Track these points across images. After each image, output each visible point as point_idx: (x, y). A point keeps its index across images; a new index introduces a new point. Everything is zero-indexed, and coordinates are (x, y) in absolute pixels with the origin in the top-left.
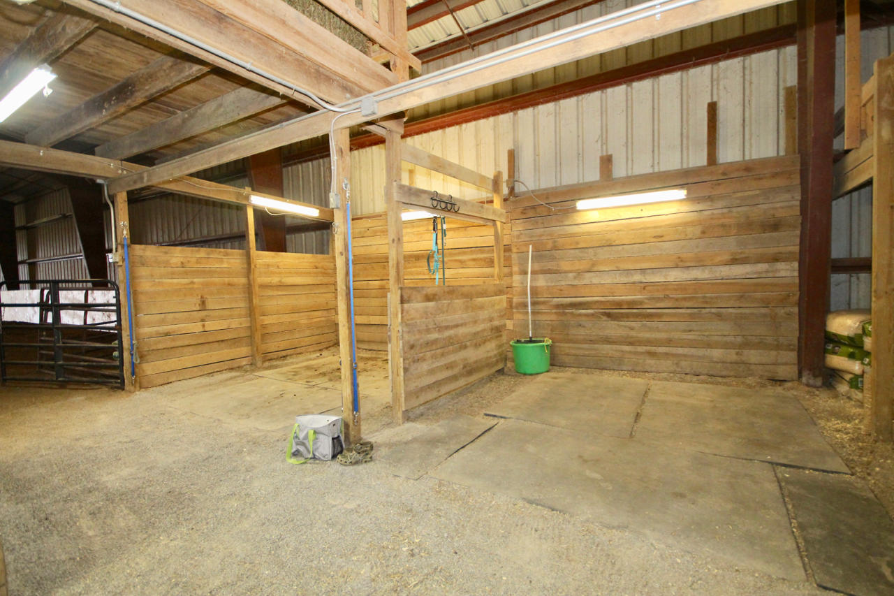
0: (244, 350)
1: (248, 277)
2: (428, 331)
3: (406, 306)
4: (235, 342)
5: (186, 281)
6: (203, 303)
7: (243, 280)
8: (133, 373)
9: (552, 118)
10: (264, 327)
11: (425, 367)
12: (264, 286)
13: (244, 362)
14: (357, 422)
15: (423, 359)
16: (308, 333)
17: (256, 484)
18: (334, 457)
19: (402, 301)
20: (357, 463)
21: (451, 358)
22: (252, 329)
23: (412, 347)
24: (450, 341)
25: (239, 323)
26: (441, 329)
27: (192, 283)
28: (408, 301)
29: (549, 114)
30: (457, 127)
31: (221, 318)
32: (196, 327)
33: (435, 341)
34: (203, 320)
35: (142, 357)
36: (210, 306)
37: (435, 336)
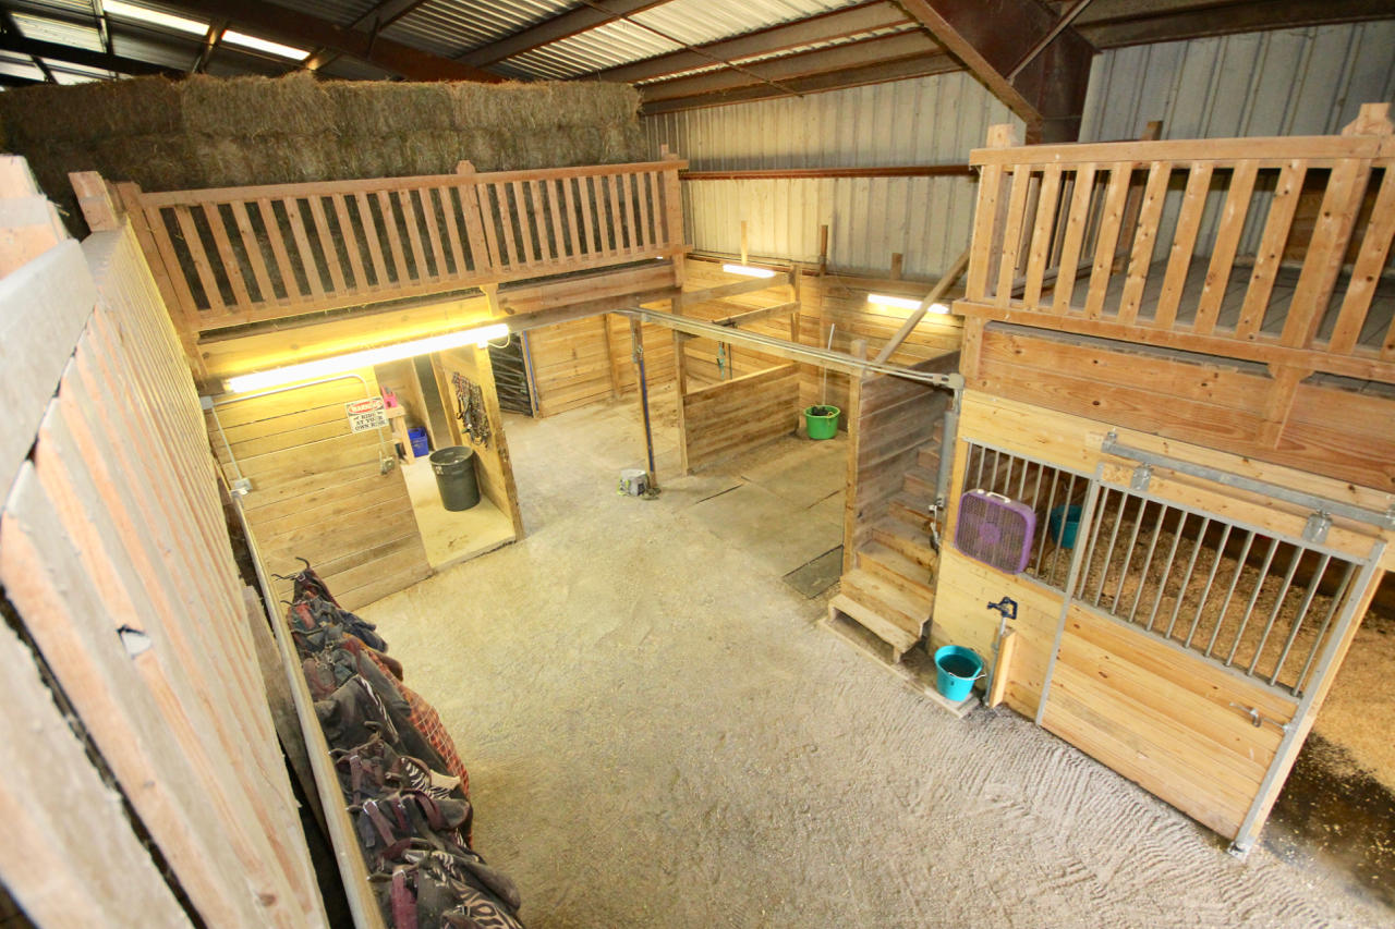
0: (606, 386)
1: (605, 327)
2: (707, 418)
3: (688, 407)
4: (599, 380)
5: (561, 339)
6: (574, 354)
7: (602, 331)
8: (537, 409)
9: (866, 193)
10: (620, 366)
11: (705, 441)
12: (618, 333)
13: (607, 395)
14: (654, 476)
15: (704, 437)
16: (658, 366)
17: (601, 503)
18: (639, 494)
19: (685, 404)
20: (649, 499)
21: (731, 433)
22: (611, 370)
23: (693, 431)
24: (730, 421)
25: (601, 366)
26: (719, 415)
27: (566, 340)
28: (689, 404)
29: (864, 189)
30: (787, 180)
31: (587, 363)
32: (571, 373)
33: (715, 424)
34: (576, 367)
35: (540, 397)
36: (579, 356)
37: (715, 420)
